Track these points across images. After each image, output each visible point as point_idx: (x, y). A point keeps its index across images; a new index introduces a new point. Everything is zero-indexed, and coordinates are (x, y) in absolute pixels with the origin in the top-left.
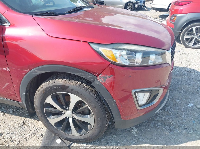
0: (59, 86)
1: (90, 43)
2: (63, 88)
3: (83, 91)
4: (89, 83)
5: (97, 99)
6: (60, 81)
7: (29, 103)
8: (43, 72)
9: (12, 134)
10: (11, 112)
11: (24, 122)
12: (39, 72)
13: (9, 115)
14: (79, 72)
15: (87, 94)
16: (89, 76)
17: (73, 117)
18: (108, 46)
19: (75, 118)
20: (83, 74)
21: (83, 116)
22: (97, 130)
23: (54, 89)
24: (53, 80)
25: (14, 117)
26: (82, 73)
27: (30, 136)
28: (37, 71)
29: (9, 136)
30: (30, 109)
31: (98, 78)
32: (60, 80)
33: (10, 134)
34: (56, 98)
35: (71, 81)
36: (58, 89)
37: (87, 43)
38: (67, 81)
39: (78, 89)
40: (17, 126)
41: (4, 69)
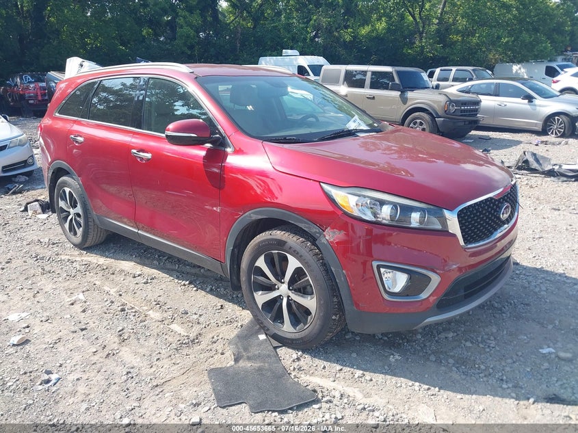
0: (276, 240)
1: (321, 184)
2: (281, 244)
3: (304, 252)
4: (312, 239)
5: (322, 269)
6: (278, 234)
7: (235, 267)
8: (260, 217)
9: (201, 315)
10: (208, 290)
11: (222, 306)
12: (255, 217)
13: (203, 293)
14: (301, 222)
15: (309, 256)
16: (314, 229)
17: (289, 297)
18: (343, 189)
19: (292, 300)
20: (307, 226)
21: (302, 296)
22: (318, 322)
23: (269, 244)
24: (270, 232)
25: (211, 297)
26: (305, 223)
27: (224, 322)
28: (252, 215)
29: (195, 317)
30: (235, 278)
31: (325, 233)
32: (279, 232)
33: (198, 316)
34: (270, 262)
35: (292, 235)
36: (274, 244)
37: (318, 183)
38: (287, 234)
39: (298, 248)
40: (210, 309)
41: (215, 209)
